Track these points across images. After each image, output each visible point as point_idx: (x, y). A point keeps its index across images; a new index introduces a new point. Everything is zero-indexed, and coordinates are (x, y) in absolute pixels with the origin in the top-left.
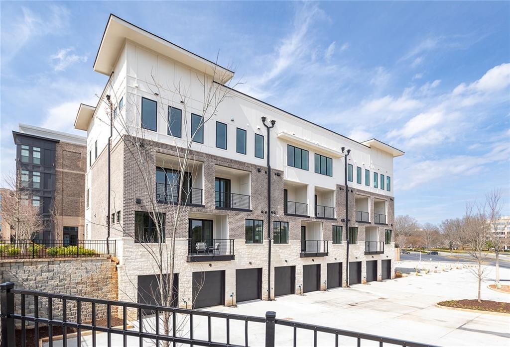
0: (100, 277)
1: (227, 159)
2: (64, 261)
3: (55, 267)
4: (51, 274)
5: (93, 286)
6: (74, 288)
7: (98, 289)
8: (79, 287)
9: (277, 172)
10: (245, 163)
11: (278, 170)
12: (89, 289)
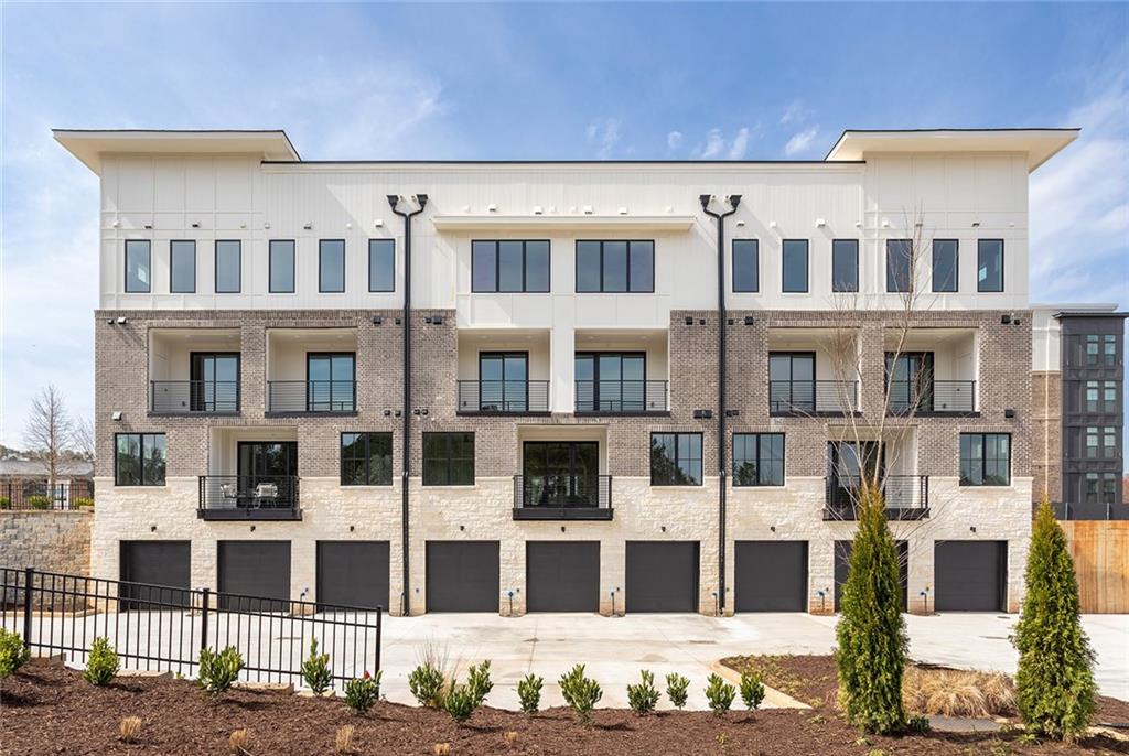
0: (74, 540)
1: (292, 312)
2: (33, 514)
3: (20, 522)
4: (15, 531)
5: (63, 552)
6: (39, 553)
7: (69, 559)
8: (46, 553)
9: (433, 314)
10: (338, 311)
11: (434, 310)
12: (57, 556)
